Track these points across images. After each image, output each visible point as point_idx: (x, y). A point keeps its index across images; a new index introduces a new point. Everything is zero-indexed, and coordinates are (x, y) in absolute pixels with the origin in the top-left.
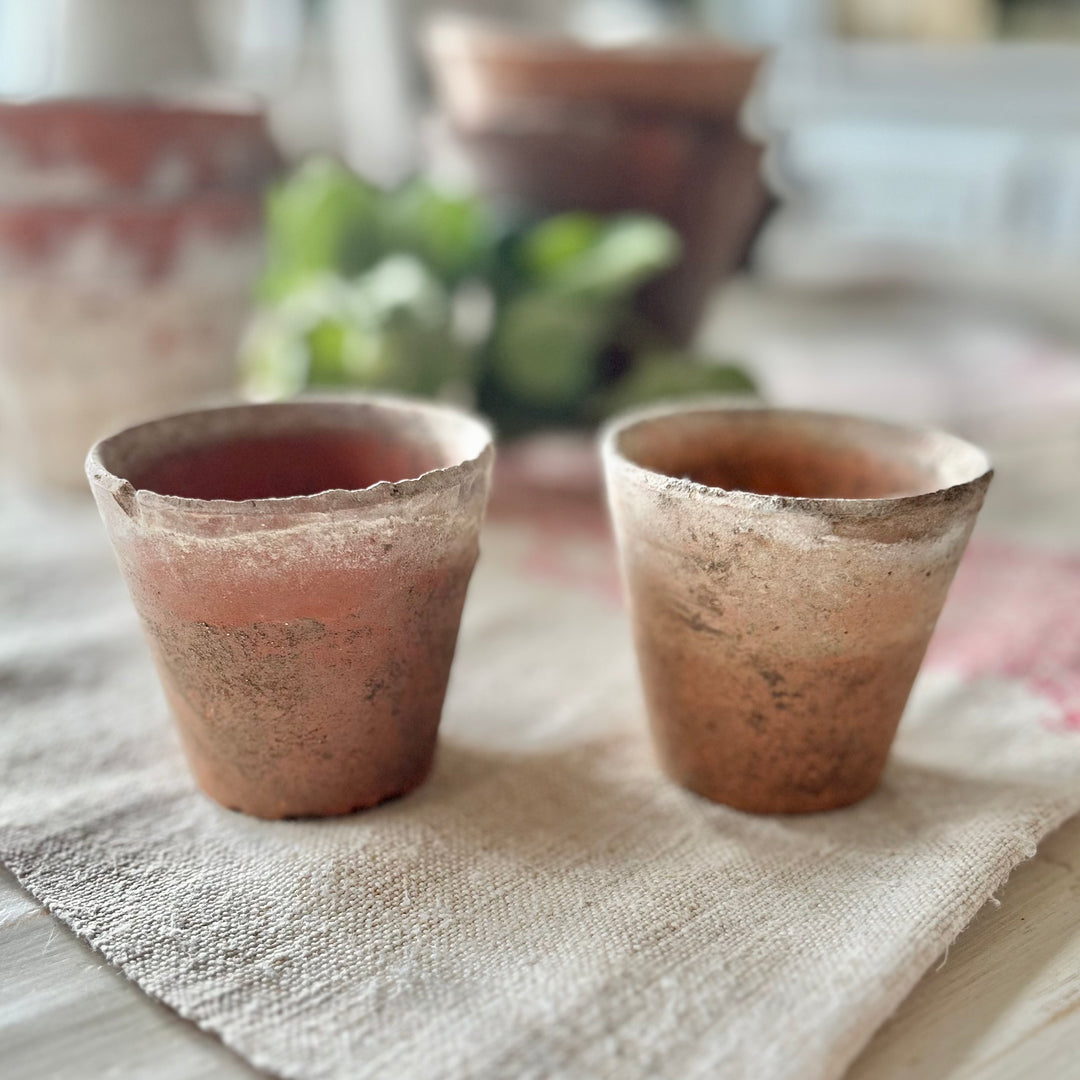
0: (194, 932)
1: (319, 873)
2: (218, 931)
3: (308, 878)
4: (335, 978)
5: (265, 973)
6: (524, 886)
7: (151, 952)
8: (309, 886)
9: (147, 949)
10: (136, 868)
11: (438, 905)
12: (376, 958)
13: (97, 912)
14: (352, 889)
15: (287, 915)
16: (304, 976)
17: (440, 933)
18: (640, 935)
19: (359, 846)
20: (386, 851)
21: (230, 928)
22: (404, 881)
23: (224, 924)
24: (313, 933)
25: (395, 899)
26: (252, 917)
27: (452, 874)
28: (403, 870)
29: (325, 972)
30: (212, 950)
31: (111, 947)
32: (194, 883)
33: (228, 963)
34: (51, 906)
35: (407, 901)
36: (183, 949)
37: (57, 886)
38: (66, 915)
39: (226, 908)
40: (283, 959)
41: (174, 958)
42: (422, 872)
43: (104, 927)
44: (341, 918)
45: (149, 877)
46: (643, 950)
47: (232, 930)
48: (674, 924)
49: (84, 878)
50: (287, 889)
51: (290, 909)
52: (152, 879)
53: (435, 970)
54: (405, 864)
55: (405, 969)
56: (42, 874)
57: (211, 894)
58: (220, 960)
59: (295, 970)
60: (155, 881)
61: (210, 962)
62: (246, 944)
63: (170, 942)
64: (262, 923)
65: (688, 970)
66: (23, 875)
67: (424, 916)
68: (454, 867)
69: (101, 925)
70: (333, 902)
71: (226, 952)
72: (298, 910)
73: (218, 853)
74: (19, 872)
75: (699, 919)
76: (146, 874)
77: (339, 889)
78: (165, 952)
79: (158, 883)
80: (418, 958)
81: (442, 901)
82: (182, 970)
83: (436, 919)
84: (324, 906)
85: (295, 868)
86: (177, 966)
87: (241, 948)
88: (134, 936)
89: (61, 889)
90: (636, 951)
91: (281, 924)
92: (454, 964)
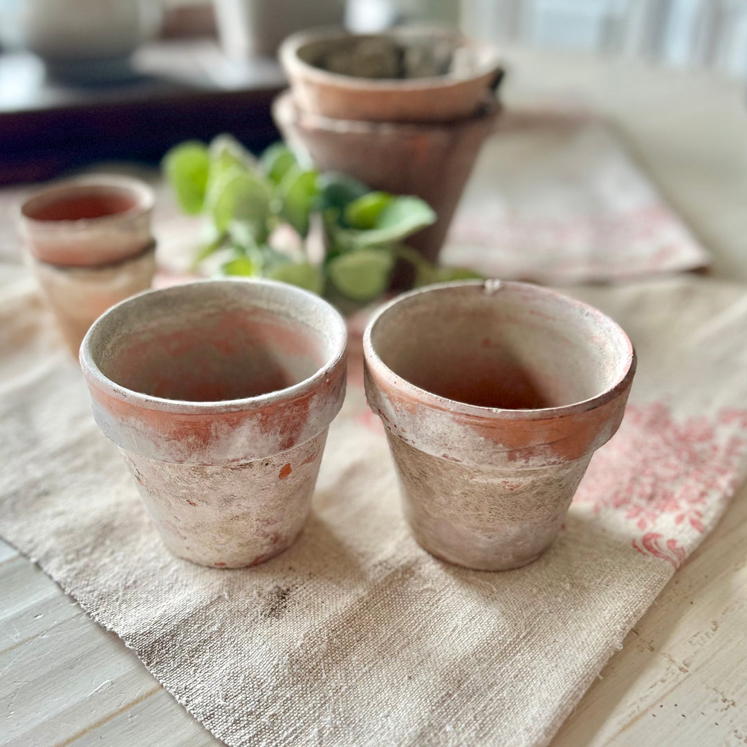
0: (231, 701)
1: (282, 662)
2: (242, 701)
3: (278, 665)
4: (298, 725)
5: (267, 724)
6: (379, 664)
7: (214, 714)
8: (278, 671)
9: (211, 712)
10: (198, 658)
11: (339, 678)
12: (314, 712)
13: (186, 689)
14: (298, 671)
15: (271, 688)
16: (284, 724)
17: (342, 695)
18: (435, 701)
19: (299, 645)
20: (312, 647)
21: (247, 698)
22: (322, 664)
23: (243, 695)
24: (284, 698)
25: (319, 675)
26: (255, 690)
27: (343, 658)
28: (321, 658)
29: (293, 721)
30: (240, 712)
31: (195, 711)
32: (226, 669)
33: (249, 719)
34: (164, 685)
35: (324, 676)
36: (228, 711)
37: (165, 671)
38: (172, 691)
39: (243, 685)
40: (273, 715)
41: (225, 717)
42: (329, 658)
43: (190, 699)
44: (296, 689)
45: (205, 664)
46: (437, 710)
47: (248, 699)
48: (450, 692)
49: (175, 666)
50: (269, 672)
51: (272, 684)
52: (207, 665)
53: (342, 719)
54: (322, 654)
55: (329, 718)
56: (157, 663)
57: (235, 676)
58: (245, 718)
59: (279, 721)
60: (208, 667)
61: (241, 719)
62: (256, 706)
63: (221, 708)
64: (260, 693)
65: (458, 720)
66: (148, 664)
67: (333, 685)
68: (344, 653)
69: (188, 697)
70: (291, 679)
71: (247, 712)
72: (275, 685)
73: (234, 647)
74: (145, 663)
75: (462, 687)
76: (203, 663)
77: (292, 671)
78: (220, 714)
79: (210, 669)
80: (334, 712)
81: (341, 675)
82: (230, 724)
83: (339, 687)
84: (287, 682)
85: (271, 659)
86: (226, 722)
87: (253, 710)
88: (204, 704)
89: (166, 672)
90: (434, 710)
91: (269, 694)
92: (351, 714)
